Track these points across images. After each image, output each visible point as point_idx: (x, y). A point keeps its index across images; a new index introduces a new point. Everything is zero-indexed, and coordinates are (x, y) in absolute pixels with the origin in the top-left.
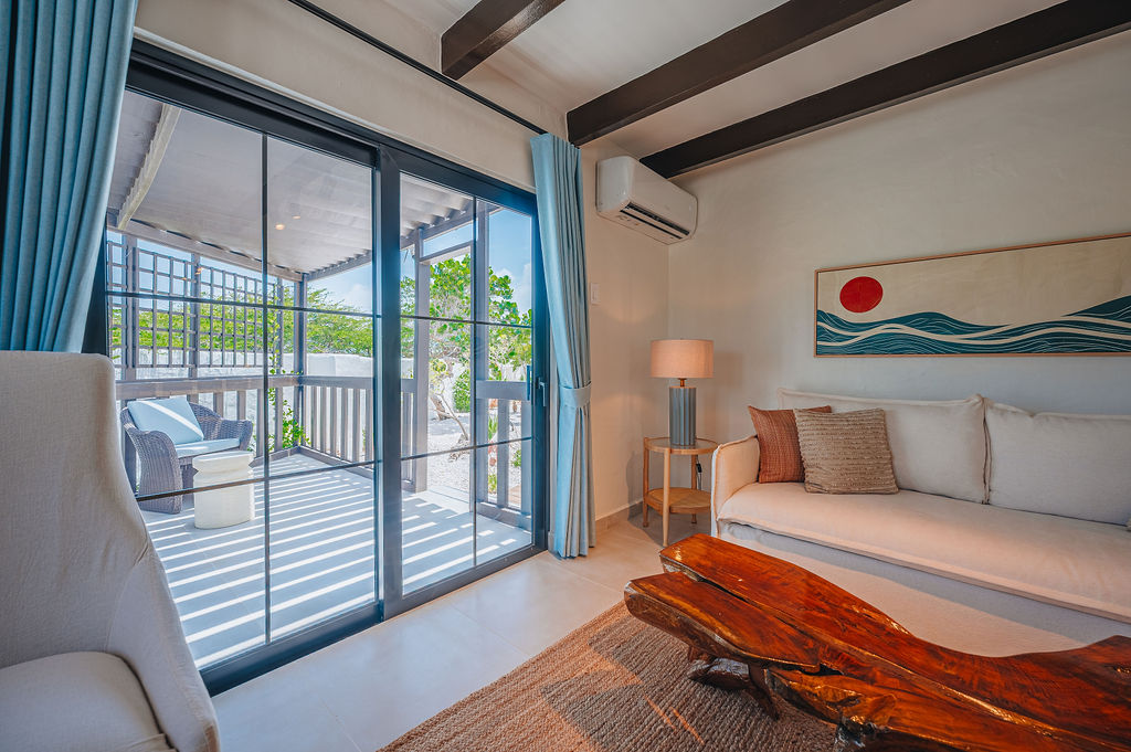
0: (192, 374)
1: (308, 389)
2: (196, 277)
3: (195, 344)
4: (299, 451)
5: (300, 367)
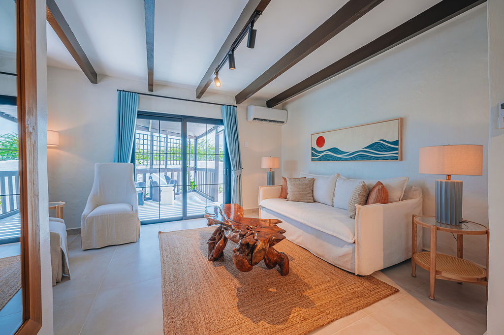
0: (166, 167)
1: (197, 172)
2: (167, 141)
3: (166, 159)
4: (195, 191)
5: (196, 165)
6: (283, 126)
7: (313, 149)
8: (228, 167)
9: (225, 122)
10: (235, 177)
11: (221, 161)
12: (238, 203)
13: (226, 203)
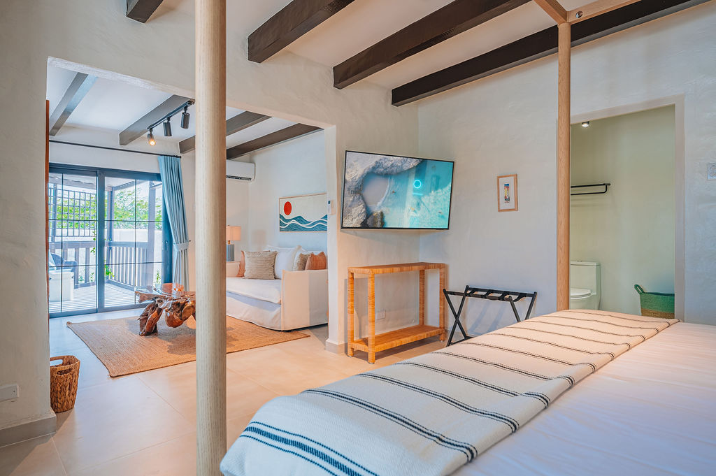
1: (114, 247)
6: (250, 183)
7: (281, 216)
8: (168, 239)
9: (163, 177)
10: (179, 253)
11: (159, 229)
12: (182, 283)
13: (165, 282)
